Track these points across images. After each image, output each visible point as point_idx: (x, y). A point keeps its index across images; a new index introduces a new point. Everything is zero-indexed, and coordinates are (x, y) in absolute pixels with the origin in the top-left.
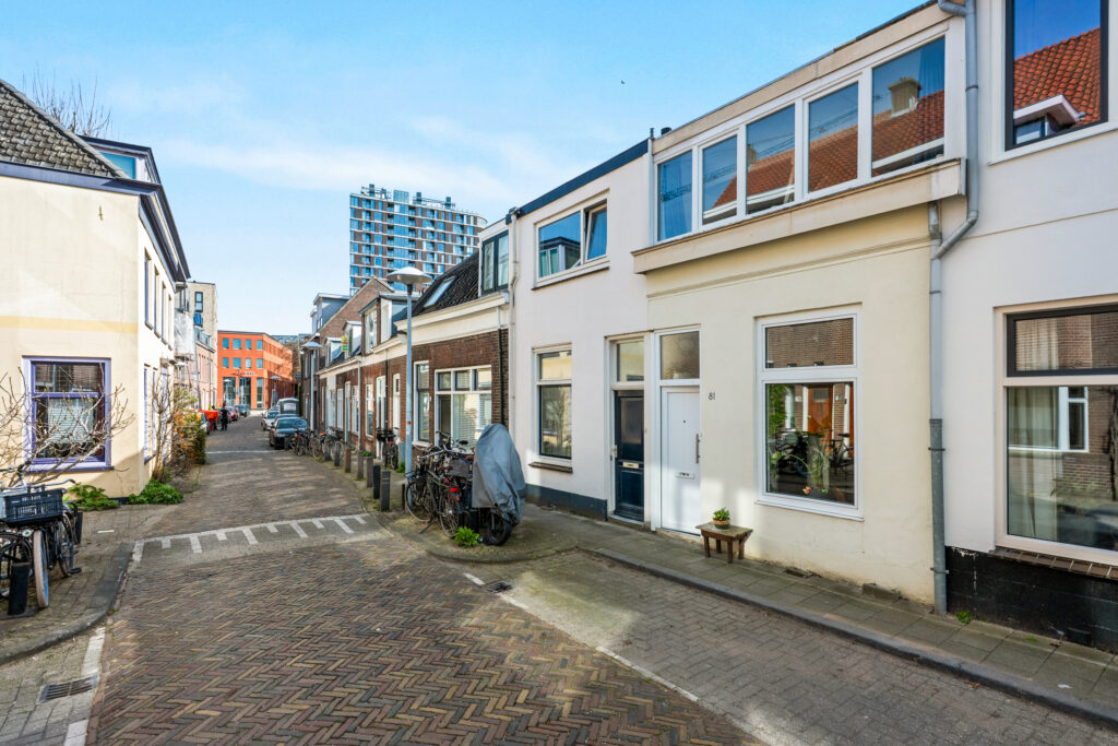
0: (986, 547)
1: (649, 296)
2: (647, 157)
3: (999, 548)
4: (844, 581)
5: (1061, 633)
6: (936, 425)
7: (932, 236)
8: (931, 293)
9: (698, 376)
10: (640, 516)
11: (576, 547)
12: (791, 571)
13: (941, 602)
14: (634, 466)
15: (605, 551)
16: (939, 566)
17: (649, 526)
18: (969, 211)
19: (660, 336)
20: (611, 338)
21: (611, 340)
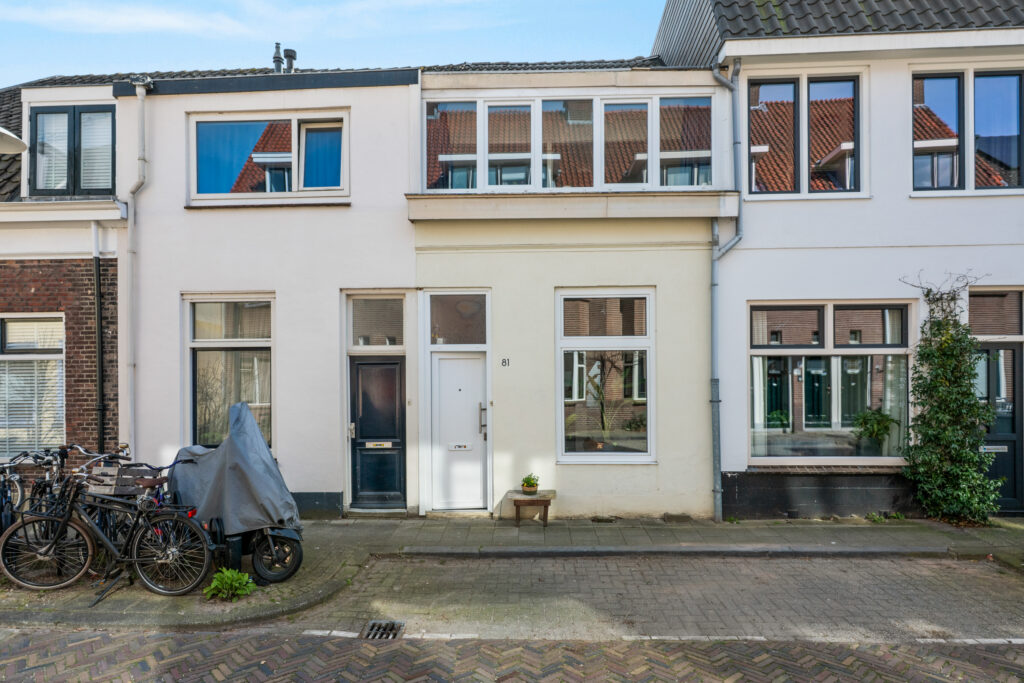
0: (743, 468)
1: (417, 249)
2: (415, 89)
3: (749, 467)
4: (642, 517)
5: (786, 514)
6: (714, 383)
7: (714, 243)
8: (713, 285)
9: (484, 342)
10: (400, 503)
11: (371, 555)
12: (596, 520)
13: (719, 514)
14: (388, 445)
15: (415, 549)
16: (719, 487)
17: (415, 511)
18: (738, 230)
19: (431, 296)
20: (349, 292)
21: (349, 294)
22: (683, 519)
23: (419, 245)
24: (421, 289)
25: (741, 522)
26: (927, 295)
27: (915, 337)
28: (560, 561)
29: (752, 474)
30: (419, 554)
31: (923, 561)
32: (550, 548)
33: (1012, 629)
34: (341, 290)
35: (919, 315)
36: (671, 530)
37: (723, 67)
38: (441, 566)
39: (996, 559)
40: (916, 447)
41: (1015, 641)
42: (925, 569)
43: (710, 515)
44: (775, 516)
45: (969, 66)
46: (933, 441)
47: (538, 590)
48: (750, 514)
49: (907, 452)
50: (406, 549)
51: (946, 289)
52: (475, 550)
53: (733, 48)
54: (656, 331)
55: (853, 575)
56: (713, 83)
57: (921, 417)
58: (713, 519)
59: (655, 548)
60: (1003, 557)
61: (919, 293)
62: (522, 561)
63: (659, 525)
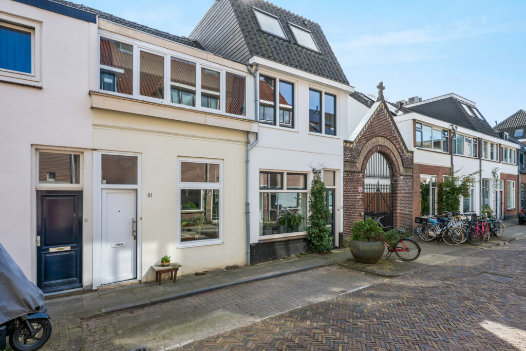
0: (257, 242)
1: (94, 125)
3: (259, 241)
4: (217, 269)
5: (272, 259)
6: (247, 205)
7: (248, 142)
8: (247, 161)
9: (137, 184)
10: (77, 284)
11: (81, 319)
12: (197, 274)
13: (249, 262)
14: (68, 248)
15: (110, 309)
16: (249, 251)
17: (90, 288)
18: (257, 139)
19: (102, 155)
20: (38, 147)
21: (36, 148)
22: (235, 267)
23: (95, 123)
24: (95, 150)
25: (258, 264)
26: (313, 171)
27: (310, 186)
28: (195, 297)
29: (261, 243)
30: (114, 311)
31: (320, 269)
32: (188, 292)
33: (358, 284)
34: (32, 145)
35: (311, 178)
36: (234, 273)
37: (251, 66)
38: (132, 315)
39: (338, 264)
40: (309, 227)
41: (360, 288)
42: (322, 271)
43: (245, 264)
44: (268, 260)
45: (324, 90)
46: (315, 225)
47: (199, 312)
48: (260, 261)
49: (307, 229)
50: (104, 310)
51: (317, 169)
52: (148, 301)
53: (256, 59)
54: (224, 180)
55: (306, 277)
56: (247, 71)
57: (312, 216)
58: (246, 265)
59: (235, 282)
60: (339, 263)
61: (310, 170)
62: (176, 301)
63: (225, 272)
